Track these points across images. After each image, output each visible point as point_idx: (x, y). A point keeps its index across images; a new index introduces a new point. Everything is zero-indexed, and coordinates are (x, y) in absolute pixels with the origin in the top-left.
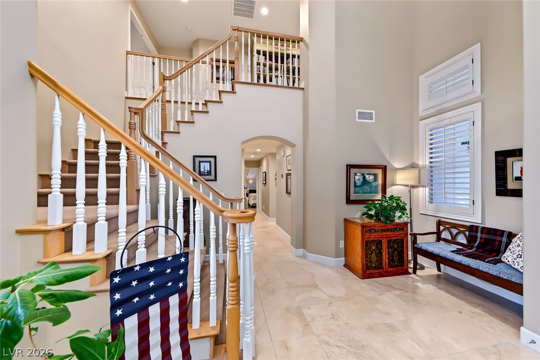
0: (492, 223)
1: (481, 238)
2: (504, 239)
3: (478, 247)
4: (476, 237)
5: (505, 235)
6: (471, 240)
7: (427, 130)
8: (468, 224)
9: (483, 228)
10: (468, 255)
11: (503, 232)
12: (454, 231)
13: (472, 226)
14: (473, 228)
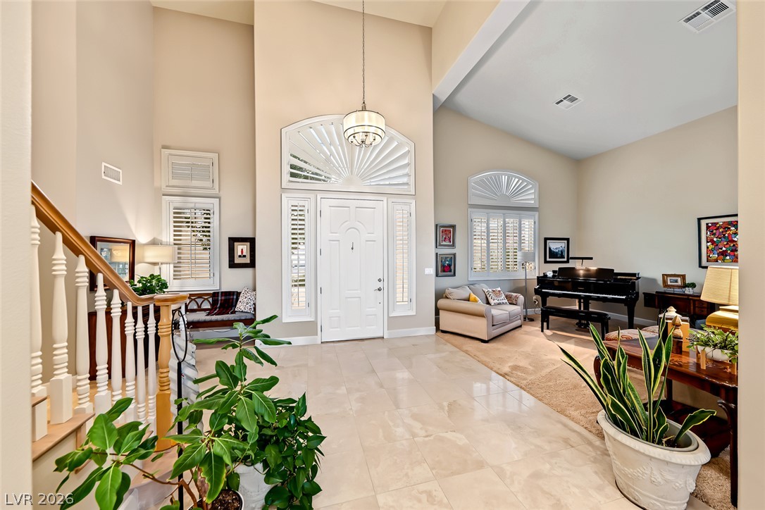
0: (226, 288)
1: (221, 300)
2: (235, 297)
3: (220, 308)
4: (218, 300)
5: (235, 293)
6: (214, 304)
7: (172, 208)
8: (212, 292)
9: (222, 292)
10: (216, 314)
11: (234, 292)
12: (199, 301)
13: (214, 293)
14: (215, 295)
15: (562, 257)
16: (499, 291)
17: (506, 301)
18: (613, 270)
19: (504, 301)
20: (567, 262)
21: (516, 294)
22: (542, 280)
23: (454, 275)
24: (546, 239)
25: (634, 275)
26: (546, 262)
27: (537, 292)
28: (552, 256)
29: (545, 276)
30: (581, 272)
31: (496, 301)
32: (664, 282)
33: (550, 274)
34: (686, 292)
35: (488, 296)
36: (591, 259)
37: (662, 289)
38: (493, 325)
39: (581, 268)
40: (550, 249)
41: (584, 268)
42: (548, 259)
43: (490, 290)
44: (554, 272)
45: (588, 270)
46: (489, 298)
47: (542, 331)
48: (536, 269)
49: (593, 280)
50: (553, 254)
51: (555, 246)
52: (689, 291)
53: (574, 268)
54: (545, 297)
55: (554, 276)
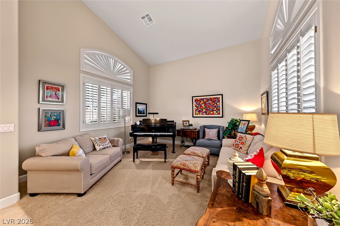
15: (144, 113)
16: (105, 138)
17: (110, 145)
18: (167, 119)
19: (108, 145)
20: (146, 116)
21: (117, 138)
22: (134, 127)
23: (64, 127)
24: (136, 103)
25: (173, 122)
26: (136, 116)
27: (131, 135)
28: (139, 113)
29: (136, 124)
30: (153, 121)
31: (102, 147)
32: (183, 124)
33: (138, 123)
34: (190, 128)
35: (95, 144)
36: (158, 113)
37: (183, 127)
38: (91, 175)
39: (153, 119)
40: (138, 109)
41: (154, 119)
42: (137, 115)
43: (97, 138)
44: (140, 121)
45: (156, 120)
46: (96, 145)
47: (134, 161)
48: (131, 120)
49: (158, 125)
50: (140, 112)
51: (141, 107)
52: (191, 128)
53: (150, 119)
54: (135, 137)
55: (140, 124)
